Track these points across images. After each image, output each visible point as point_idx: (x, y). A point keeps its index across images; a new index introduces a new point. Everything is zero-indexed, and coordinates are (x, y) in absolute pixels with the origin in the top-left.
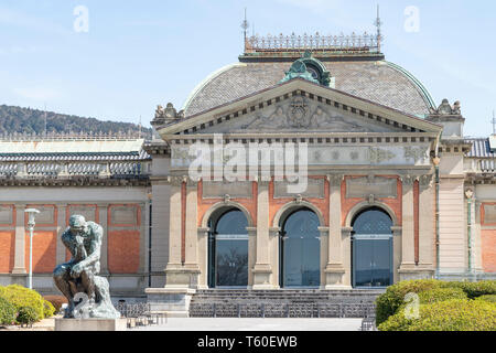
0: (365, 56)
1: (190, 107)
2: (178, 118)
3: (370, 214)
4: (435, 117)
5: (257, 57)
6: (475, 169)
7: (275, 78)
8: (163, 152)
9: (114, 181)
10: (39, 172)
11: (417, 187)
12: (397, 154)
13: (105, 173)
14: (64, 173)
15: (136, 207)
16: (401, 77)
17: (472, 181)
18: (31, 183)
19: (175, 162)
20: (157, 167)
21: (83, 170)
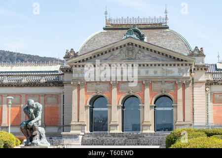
0: (160, 27)
1: (81, 50)
2: (76, 55)
3: (163, 99)
4: (192, 54)
5: (111, 28)
6: (210, 78)
7: (120, 37)
8: (69, 71)
9: (47, 84)
10: (13, 80)
11: (184, 86)
12: (175, 71)
13: (43, 80)
14: (25, 80)
15: (57, 96)
16: (176, 36)
17: (209, 84)
18: (10, 85)
19: (75, 75)
20: (66, 78)
21: (33, 79)
